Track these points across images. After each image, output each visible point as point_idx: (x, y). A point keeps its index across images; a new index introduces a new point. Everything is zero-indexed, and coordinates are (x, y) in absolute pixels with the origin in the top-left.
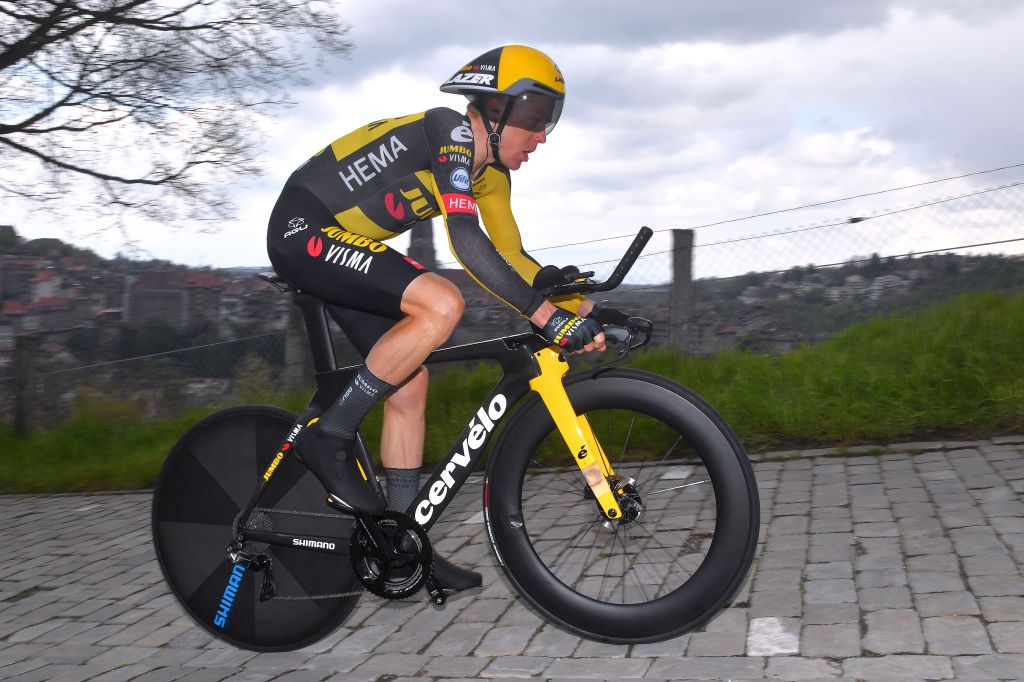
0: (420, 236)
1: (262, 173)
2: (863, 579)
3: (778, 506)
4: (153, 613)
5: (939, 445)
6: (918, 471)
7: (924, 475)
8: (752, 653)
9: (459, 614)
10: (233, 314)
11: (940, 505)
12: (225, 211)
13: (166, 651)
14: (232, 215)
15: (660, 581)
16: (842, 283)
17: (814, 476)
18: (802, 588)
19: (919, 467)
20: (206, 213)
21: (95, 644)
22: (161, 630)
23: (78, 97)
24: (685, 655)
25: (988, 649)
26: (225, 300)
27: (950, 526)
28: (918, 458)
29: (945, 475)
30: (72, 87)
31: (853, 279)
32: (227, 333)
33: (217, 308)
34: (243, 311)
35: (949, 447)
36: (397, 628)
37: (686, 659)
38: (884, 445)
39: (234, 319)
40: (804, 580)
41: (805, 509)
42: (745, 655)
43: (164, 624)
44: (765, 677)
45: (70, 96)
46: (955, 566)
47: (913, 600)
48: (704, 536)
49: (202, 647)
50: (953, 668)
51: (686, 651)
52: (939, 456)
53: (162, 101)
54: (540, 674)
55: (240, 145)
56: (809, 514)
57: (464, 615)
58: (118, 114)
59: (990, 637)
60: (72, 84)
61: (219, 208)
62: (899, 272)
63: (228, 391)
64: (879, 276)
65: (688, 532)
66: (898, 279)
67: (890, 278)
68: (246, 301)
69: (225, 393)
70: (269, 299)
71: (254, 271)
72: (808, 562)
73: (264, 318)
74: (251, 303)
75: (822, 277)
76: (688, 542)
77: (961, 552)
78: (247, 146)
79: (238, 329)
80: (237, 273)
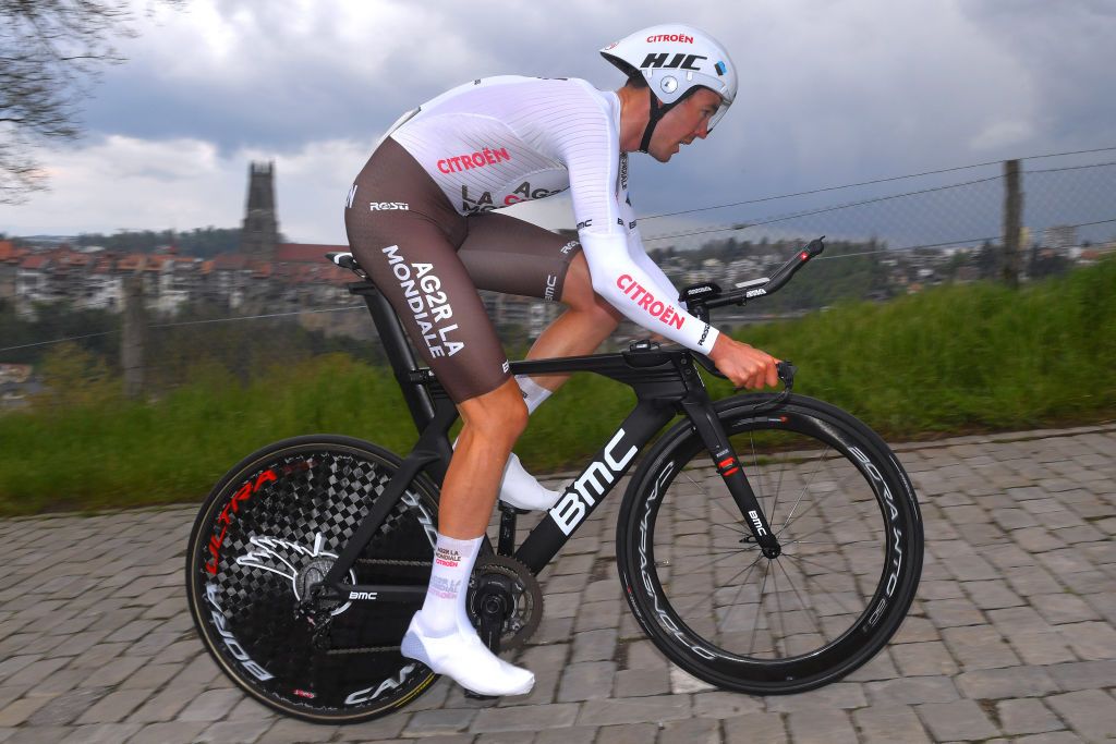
0: (258, 206)
1: (77, 136)
2: (771, 602)
3: (678, 524)
5: (818, 454)
6: (804, 482)
7: (811, 487)
8: (678, 691)
10: (35, 291)
11: (829, 519)
12: (31, 180)
13: (26, 731)
14: (40, 184)
15: (573, 614)
16: (700, 267)
17: (707, 488)
18: (714, 616)
19: (806, 477)
20: (8, 180)
22: (13, 705)
24: (612, 697)
25: (893, 673)
26: (25, 274)
27: (841, 541)
28: (803, 467)
29: (828, 486)
31: (710, 262)
32: (26, 312)
33: (14, 284)
34: (47, 286)
35: (829, 455)
37: (612, 701)
38: (769, 454)
39: (36, 296)
40: (716, 606)
41: (703, 527)
42: (671, 693)
43: (16, 697)
44: (694, 716)
46: (851, 585)
47: (819, 624)
48: (610, 559)
49: (69, 724)
50: (866, 695)
51: (612, 692)
52: (820, 465)
54: (465, 730)
55: (49, 102)
56: (708, 533)
59: (893, 660)
61: (23, 175)
62: (753, 257)
63: (31, 380)
64: (733, 260)
65: (592, 556)
66: (751, 264)
67: (743, 262)
68: (51, 275)
69: (27, 382)
70: (80, 274)
71: (62, 241)
72: (716, 586)
73: (73, 295)
74: (57, 278)
75: (683, 260)
76: (594, 568)
77: (857, 570)
78: (57, 104)
79: (40, 308)
80: (39, 244)
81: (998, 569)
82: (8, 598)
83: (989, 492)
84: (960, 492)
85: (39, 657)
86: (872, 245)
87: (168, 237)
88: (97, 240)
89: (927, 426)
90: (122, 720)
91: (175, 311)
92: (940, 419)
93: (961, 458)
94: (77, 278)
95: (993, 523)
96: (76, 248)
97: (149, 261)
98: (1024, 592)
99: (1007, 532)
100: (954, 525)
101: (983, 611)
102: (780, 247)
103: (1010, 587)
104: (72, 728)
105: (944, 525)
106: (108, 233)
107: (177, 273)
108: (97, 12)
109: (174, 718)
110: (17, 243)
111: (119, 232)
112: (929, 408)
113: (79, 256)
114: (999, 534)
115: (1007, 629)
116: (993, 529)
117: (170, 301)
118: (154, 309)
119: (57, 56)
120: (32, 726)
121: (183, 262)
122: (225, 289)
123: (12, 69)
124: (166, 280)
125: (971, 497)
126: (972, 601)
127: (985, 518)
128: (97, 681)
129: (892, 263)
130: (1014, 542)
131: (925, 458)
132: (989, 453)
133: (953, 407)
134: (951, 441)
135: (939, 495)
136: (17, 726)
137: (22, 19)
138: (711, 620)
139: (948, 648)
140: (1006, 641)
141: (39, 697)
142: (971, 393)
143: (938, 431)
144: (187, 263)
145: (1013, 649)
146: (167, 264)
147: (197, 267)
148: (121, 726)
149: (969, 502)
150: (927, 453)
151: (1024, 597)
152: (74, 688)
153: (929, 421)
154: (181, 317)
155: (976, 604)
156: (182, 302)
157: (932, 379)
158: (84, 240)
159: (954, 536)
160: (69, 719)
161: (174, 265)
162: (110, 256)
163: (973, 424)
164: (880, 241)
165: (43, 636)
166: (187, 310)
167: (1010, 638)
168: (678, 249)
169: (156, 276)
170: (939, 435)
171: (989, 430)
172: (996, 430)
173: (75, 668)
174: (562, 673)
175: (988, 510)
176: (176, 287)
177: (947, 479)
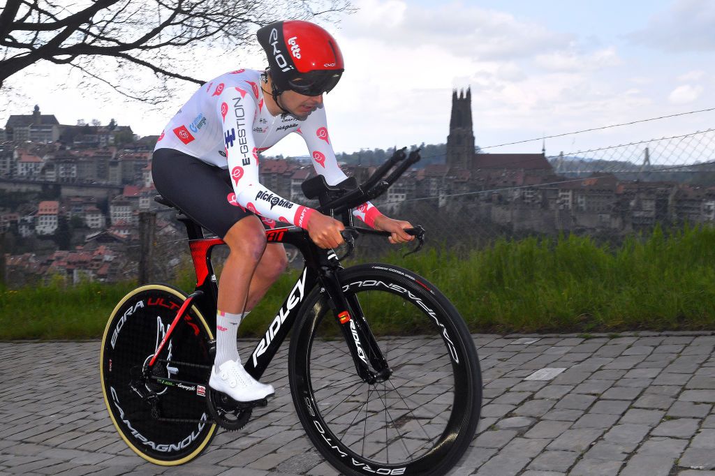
0: (459, 125)
4: (261, 441)
9: (530, 462)
21: (217, 464)
22: (269, 456)
23: (179, 17)
30: (174, 10)
36: (473, 470)
43: (271, 451)
45: (173, 17)
53: (245, 17)
57: (534, 463)
58: (211, 30)
60: (174, 7)
85: (288, 428)
88: (344, 157)
91: (397, 208)
110: (290, 161)
117: (393, 201)
120: (278, 471)
122: (434, 191)
136: (269, 470)
141: (284, 453)
156: (403, 201)
166: (406, 209)
176: (398, 191)
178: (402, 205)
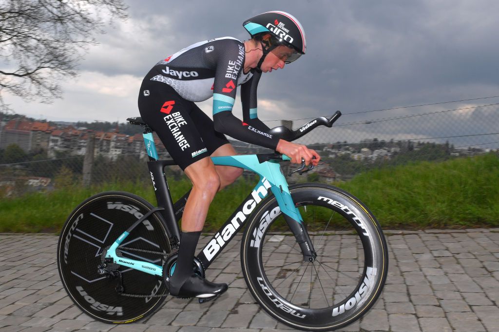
3: (324, 258)
4: (5, 298)
5: (400, 232)
6: (390, 244)
7: (393, 246)
9: (165, 304)
10: (56, 145)
11: (399, 260)
12: (56, 93)
13: (11, 317)
14: (60, 96)
16: (359, 152)
17: (342, 243)
18: (333, 297)
19: (391, 242)
20: (45, 93)
22: (9, 306)
24: (276, 328)
25: (418, 330)
26: (52, 138)
27: (403, 271)
28: (390, 237)
29: (403, 246)
31: (364, 150)
32: (52, 155)
33: (48, 142)
34: (61, 144)
35: (405, 233)
39: (56, 148)
40: (334, 294)
41: (336, 260)
43: (11, 303)
46: (405, 290)
47: (385, 306)
49: (30, 316)
52: (400, 237)
55: (66, 60)
56: (338, 262)
57: (167, 305)
58: (3, 39)
59: (419, 324)
61: (53, 91)
62: (386, 148)
63: (50, 185)
64: (377, 149)
65: (280, 268)
66: (385, 151)
67: (382, 150)
68: (63, 139)
69: (48, 185)
70: (76, 139)
71: (69, 124)
72: (336, 285)
73: (72, 149)
74: (66, 140)
75: (351, 148)
76: (279, 273)
77: (408, 284)
78: (70, 61)
79: (58, 153)
80: (60, 125)
81: (482, 288)
82: (17, 265)
83: (484, 254)
84: (469, 252)
85: (25, 289)
86: (447, 144)
87: (116, 125)
88: (85, 124)
89: (457, 222)
90: (52, 317)
91: (115, 158)
92: (464, 219)
93: (473, 238)
94: (74, 141)
95: (484, 267)
96: (76, 127)
97: (106, 135)
98: (493, 299)
99: (490, 272)
100: (463, 267)
101: (470, 306)
102: (399, 144)
103: (487, 296)
104: (30, 318)
105: (458, 267)
106: (90, 122)
107: (118, 141)
108: (90, 22)
109: (75, 318)
110: (51, 124)
111: (95, 122)
112: (458, 214)
113: (76, 131)
114: (486, 272)
115: (481, 316)
116: (484, 270)
117: (114, 154)
118: (106, 157)
119: (72, 41)
120: (14, 316)
121: (121, 137)
122: (138, 149)
123: (53, 45)
124: (112, 144)
125: (474, 255)
126: (465, 301)
127: (481, 265)
128: (46, 301)
129: (457, 154)
130: (493, 277)
131: (454, 237)
132: (488, 237)
133: (470, 214)
134: (468, 230)
135: (458, 254)
136: (8, 315)
137: (59, 24)
138: (331, 299)
139: (448, 321)
140: (479, 320)
141: (19, 304)
142: (480, 207)
143: (462, 225)
144: (124, 137)
145: (483, 324)
146: (114, 137)
147: (127, 139)
148: (51, 319)
149: (474, 257)
150: (455, 235)
151: (493, 302)
152: (35, 302)
153: (458, 220)
154: (117, 161)
155: (467, 303)
156: (119, 154)
157: (461, 199)
158: (79, 124)
159: (463, 272)
160: (30, 314)
161: (117, 137)
162: (89, 132)
163: (480, 223)
164: (451, 143)
165: (28, 280)
166: (121, 158)
167: (481, 319)
168: (349, 142)
169: (109, 142)
170: (464, 226)
171: (490, 226)
172: (493, 226)
173: (38, 295)
174: (254, 316)
175: (482, 262)
176: (116, 147)
177: (463, 247)
178: (119, 156)
